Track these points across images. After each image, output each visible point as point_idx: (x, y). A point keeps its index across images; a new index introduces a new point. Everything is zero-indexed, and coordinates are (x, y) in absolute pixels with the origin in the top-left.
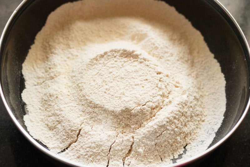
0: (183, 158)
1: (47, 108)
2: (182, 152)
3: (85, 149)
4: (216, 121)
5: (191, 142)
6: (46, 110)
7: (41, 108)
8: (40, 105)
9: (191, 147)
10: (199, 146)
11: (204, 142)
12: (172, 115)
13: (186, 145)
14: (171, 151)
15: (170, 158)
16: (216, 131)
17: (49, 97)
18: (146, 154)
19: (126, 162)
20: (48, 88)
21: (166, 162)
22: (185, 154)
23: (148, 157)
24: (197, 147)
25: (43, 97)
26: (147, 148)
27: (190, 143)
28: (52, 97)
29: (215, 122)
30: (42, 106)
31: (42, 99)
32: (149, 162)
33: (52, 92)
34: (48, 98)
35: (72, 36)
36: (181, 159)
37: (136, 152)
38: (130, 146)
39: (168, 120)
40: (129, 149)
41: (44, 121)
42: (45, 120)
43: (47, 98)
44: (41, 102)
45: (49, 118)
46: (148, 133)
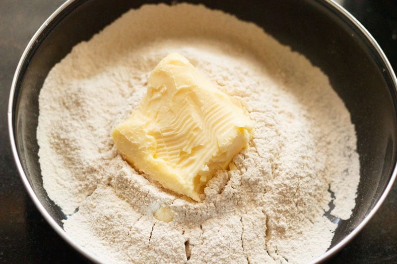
0: (336, 205)
1: (114, 238)
2: (330, 199)
3: (210, 261)
4: (345, 134)
5: (333, 179)
6: (114, 242)
7: (104, 242)
8: (98, 239)
9: (336, 185)
10: (346, 179)
11: (349, 171)
12: (297, 156)
13: (330, 187)
14: (317, 204)
15: (320, 215)
16: (355, 147)
17: (106, 221)
18: (291, 225)
19: (271, 249)
20: (94, 210)
21: (318, 222)
22: (335, 199)
23: (295, 227)
24: (345, 182)
25: (97, 226)
26: (289, 216)
27: (332, 181)
28: (112, 220)
29: (345, 137)
30: (103, 239)
31: (97, 229)
32: (298, 233)
33: (107, 212)
34: (106, 223)
35: (88, 111)
36: (335, 208)
37: (277, 230)
38: (265, 226)
39: (297, 165)
40: (265, 230)
41: (124, 258)
42: (124, 256)
43: (104, 225)
44: (98, 235)
45: (128, 250)
46: (281, 196)
